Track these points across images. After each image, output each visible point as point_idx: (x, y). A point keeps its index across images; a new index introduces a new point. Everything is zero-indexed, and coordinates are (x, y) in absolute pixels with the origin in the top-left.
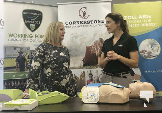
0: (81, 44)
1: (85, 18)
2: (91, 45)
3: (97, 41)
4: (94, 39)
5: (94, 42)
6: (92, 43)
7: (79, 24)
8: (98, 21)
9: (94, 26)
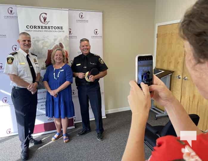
0: (43, 48)
1: (46, 23)
2: (52, 49)
3: (57, 45)
4: (54, 44)
5: (55, 46)
6: (53, 47)
7: (40, 28)
8: (57, 28)
9: (54, 31)
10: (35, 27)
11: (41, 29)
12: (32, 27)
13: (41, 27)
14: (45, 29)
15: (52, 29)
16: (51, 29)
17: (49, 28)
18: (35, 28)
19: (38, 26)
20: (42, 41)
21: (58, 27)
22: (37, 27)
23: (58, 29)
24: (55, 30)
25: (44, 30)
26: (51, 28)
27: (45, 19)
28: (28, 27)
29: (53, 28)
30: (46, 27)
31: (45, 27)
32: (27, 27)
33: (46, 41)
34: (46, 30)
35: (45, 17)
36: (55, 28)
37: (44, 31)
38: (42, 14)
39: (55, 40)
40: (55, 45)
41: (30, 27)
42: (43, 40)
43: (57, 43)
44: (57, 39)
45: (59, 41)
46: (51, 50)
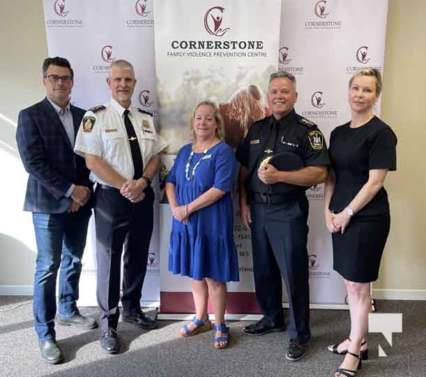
1: (219, 34)
2: (229, 102)
3: (244, 93)
5: (238, 95)
6: (234, 96)
7: (203, 48)
8: (247, 44)
9: (238, 55)
10: (192, 45)
11: (205, 50)
12: (184, 45)
13: (206, 44)
14: (216, 48)
15: (234, 48)
16: (230, 50)
17: (226, 45)
18: (191, 48)
19: (200, 42)
20: (207, 81)
21: (250, 42)
22: (197, 46)
23: (249, 48)
24: (242, 51)
25: (213, 50)
26: (231, 46)
27: (217, 23)
28: (175, 43)
29: (237, 46)
30: (218, 45)
31: (216, 42)
32: (173, 44)
33: (216, 80)
34: (219, 50)
35: (218, 18)
36: (242, 45)
37: (212, 54)
38: (210, 10)
39: (240, 77)
40: (239, 91)
41: (179, 45)
42: (209, 77)
43: (244, 86)
44: (244, 75)
45: (250, 81)
46: (228, 105)
